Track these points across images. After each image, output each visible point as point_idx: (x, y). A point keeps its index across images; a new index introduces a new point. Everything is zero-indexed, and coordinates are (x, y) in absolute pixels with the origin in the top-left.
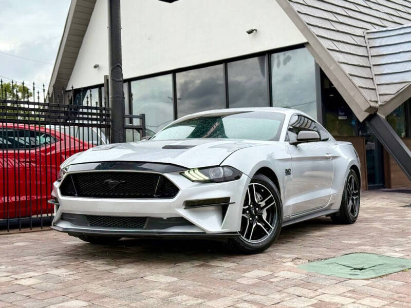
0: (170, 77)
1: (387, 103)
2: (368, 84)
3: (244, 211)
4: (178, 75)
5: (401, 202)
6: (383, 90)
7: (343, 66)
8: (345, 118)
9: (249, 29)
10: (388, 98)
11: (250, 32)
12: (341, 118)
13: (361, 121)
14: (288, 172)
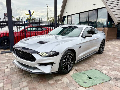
9: (94, 4)
12: (112, 24)
13: (116, 25)
14: (80, 48)
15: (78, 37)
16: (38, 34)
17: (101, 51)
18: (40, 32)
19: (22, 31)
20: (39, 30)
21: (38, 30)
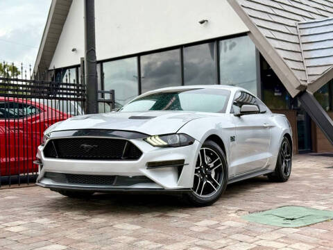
0: (135, 59)
1: (315, 82)
2: (299, 66)
3: (196, 171)
4: (142, 57)
5: (326, 164)
6: (311, 71)
7: (278, 51)
8: (280, 94)
9: (201, 20)
10: (315, 78)
11: (202, 23)
12: (276, 94)
13: (293, 96)
14: (232, 139)
15: (224, 111)
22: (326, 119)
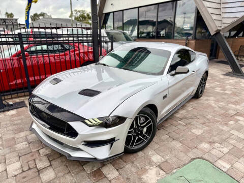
1: (226, 27)
2: (218, 18)
4: (140, 8)
5: (223, 71)
6: (224, 21)
7: (208, 9)
10: (226, 25)
12: (203, 31)
13: (212, 35)
14: (165, 97)
15: (161, 73)
16: (55, 59)
17: (200, 92)
18: (60, 55)
19: (15, 56)
20: (58, 51)
21: (55, 49)
22: (227, 46)
